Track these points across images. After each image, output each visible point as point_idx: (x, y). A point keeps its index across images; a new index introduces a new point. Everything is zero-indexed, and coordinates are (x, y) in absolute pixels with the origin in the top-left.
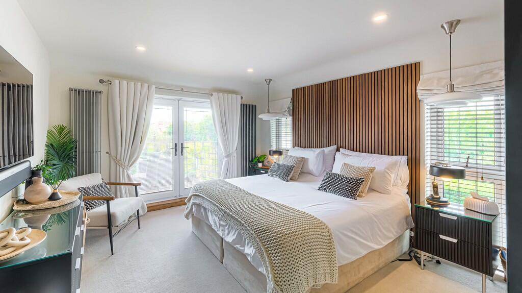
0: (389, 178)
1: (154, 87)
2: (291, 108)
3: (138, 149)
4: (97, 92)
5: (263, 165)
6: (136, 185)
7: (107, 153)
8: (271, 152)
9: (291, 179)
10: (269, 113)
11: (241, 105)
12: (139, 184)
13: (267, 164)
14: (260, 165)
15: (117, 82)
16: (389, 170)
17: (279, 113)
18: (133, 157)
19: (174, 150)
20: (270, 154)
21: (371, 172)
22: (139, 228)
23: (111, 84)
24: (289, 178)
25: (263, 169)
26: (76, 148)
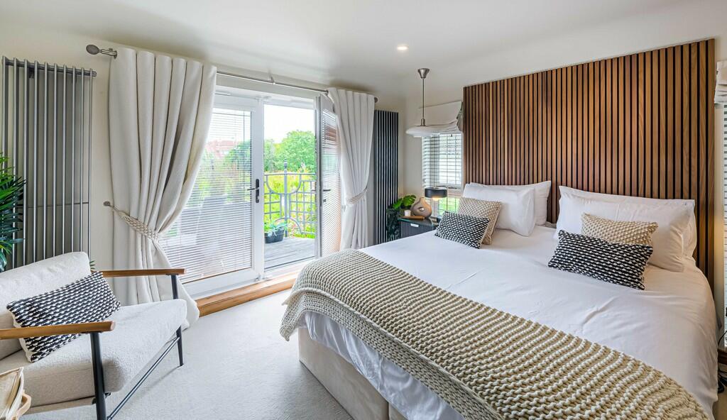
0: (678, 241)
1: (214, 69)
2: (462, 117)
3: (178, 195)
4: (78, 73)
5: (413, 213)
6: (174, 274)
7: (107, 204)
8: (429, 192)
9: (483, 243)
10: (424, 126)
11: (375, 111)
12: (182, 271)
13: (418, 211)
14: (407, 213)
15: (131, 52)
16: (677, 227)
17: (439, 126)
18: (167, 212)
19: (254, 192)
20: (426, 195)
21: (651, 232)
22: (181, 364)
23: (115, 56)
24: (481, 241)
25: (412, 220)
26: (21, 197)
